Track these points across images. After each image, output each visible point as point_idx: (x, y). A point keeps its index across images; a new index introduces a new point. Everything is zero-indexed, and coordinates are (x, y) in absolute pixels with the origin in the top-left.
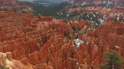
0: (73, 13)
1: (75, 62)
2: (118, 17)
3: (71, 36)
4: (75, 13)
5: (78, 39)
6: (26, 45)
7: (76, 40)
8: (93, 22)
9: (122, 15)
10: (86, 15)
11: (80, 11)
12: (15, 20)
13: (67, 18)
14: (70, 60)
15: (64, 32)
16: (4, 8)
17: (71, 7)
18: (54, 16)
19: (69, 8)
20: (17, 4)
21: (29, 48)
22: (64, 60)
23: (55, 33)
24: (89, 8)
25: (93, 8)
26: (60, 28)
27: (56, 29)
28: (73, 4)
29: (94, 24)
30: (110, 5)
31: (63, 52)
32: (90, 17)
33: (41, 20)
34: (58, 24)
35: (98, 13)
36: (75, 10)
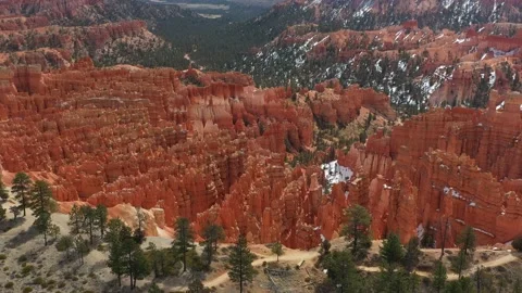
0: (320, 55)
1: (317, 234)
2: (493, 74)
3: (312, 149)
4: (325, 53)
5: (333, 164)
6: (179, 188)
7: (327, 166)
8: (396, 93)
9: (510, 62)
10: (371, 64)
11: (348, 43)
12: (118, 99)
13: (295, 73)
14: (304, 230)
15: (284, 136)
16: (47, 33)
17: (313, 29)
18: (244, 63)
19: (306, 33)
20: (92, 11)
21: (188, 197)
22: (287, 231)
23: (253, 140)
24: (383, 31)
25: (400, 33)
26: (269, 122)
27: (255, 125)
28: (321, 11)
29: (401, 97)
30: (470, 14)
31: (286, 207)
32: (384, 71)
33: (202, 93)
34: (265, 107)
35: (417, 56)
36: (326, 43)
